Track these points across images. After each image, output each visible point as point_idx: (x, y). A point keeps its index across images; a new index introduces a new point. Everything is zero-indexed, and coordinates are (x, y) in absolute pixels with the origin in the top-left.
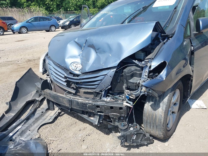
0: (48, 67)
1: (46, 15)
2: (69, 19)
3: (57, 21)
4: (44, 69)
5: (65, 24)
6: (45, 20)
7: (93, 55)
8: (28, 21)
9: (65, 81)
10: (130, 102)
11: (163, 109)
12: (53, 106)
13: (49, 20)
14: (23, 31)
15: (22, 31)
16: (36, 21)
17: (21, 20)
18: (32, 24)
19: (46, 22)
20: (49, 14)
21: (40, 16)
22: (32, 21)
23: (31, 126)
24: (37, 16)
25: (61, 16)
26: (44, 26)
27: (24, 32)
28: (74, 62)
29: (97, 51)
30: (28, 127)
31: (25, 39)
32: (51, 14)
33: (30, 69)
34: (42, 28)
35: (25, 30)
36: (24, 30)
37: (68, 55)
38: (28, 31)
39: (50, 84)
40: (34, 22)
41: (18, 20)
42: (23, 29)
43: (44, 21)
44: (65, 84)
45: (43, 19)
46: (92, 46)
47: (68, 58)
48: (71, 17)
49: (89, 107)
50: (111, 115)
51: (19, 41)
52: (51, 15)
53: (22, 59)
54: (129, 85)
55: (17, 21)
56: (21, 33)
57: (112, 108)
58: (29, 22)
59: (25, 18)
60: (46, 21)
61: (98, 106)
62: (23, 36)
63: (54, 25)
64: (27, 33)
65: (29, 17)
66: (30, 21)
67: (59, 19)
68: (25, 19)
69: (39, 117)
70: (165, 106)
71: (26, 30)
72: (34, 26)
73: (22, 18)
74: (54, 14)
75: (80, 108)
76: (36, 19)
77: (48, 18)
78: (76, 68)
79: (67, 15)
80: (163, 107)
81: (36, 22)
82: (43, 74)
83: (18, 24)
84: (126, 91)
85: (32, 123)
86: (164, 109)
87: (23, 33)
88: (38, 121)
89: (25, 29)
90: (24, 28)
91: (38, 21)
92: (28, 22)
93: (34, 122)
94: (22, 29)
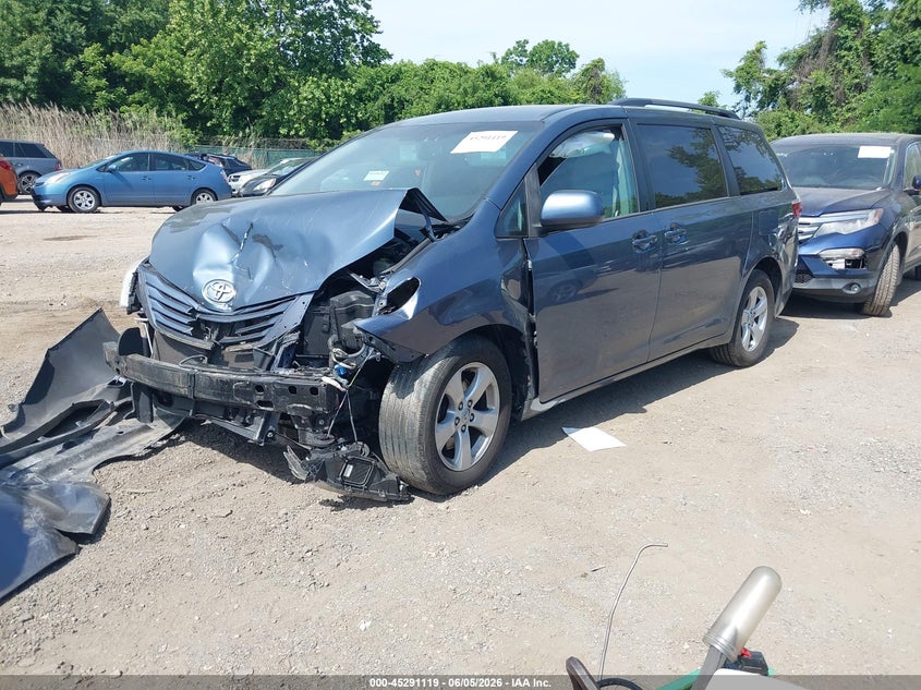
0: (145, 290)
1: (186, 147)
2: (275, 170)
3: (223, 173)
4: (133, 298)
5: (258, 188)
6: (175, 166)
7: (266, 263)
8: (106, 165)
9: (190, 324)
10: (342, 380)
11: (418, 398)
12: (149, 409)
13: (192, 168)
14: (80, 205)
15: (78, 202)
16: (138, 168)
17: (77, 158)
18: (121, 177)
19: (181, 175)
20: (201, 142)
21: (159, 150)
22: (124, 167)
23: (77, 458)
24: (144, 149)
25: (250, 153)
26: (171, 189)
27: (83, 207)
28: (216, 281)
29: (275, 252)
30: (67, 459)
31: (87, 232)
32: (206, 143)
33: (99, 312)
34: (158, 196)
35: (89, 199)
36: (85, 199)
37: (202, 262)
38: (101, 205)
39: (144, 342)
40: (129, 170)
41: (62, 156)
42: (82, 194)
43: (171, 168)
44: (189, 330)
45: (170, 161)
46: (263, 239)
47: (202, 268)
48: (285, 161)
49: (238, 392)
50: (290, 409)
51: (59, 239)
52: (205, 149)
53: (68, 299)
54: (343, 336)
55: (59, 162)
56: (72, 212)
57: (293, 389)
58: (111, 171)
59: (96, 151)
60: (180, 169)
61: (259, 388)
62: (79, 222)
63: (211, 190)
64: (94, 211)
65: (110, 150)
66: (113, 166)
67: (235, 167)
68: (93, 157)
69: (106, 442)
70: (423, 391)
71: (92, 198)
72: (129, 186)
73: (79, 153)
74: (220, 144)
75: (214, 395)
76: (139, 161)
77: (189, 160)
78: (219, 294)
79: (274, 152)
80: (419, 393)
81: (138, 173)
82: (129, 313)
83: (61, 175)
84: (334, 350)
85: (82, 453)
86: (422, 397)
87: (81, 212)
88: (100, 451)
89: (88, 196)
90: (86, 194)
91: (145, 170)
92: (104, 168)
93: (88, 453)
94: (78, 195)
